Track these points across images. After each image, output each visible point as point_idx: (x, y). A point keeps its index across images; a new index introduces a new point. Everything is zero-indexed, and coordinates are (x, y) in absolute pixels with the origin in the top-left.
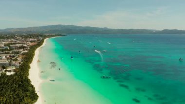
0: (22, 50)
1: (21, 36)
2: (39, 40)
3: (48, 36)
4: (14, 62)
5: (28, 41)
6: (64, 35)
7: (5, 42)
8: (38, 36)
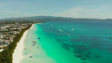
0: (15, 32)
1: (19, 22)
2: (29, 25)
3: (35, 23)
4: (6, 41)
5: (22, 26)
6: (45, 22)
7: (7, 26)
8: (29, 23)
